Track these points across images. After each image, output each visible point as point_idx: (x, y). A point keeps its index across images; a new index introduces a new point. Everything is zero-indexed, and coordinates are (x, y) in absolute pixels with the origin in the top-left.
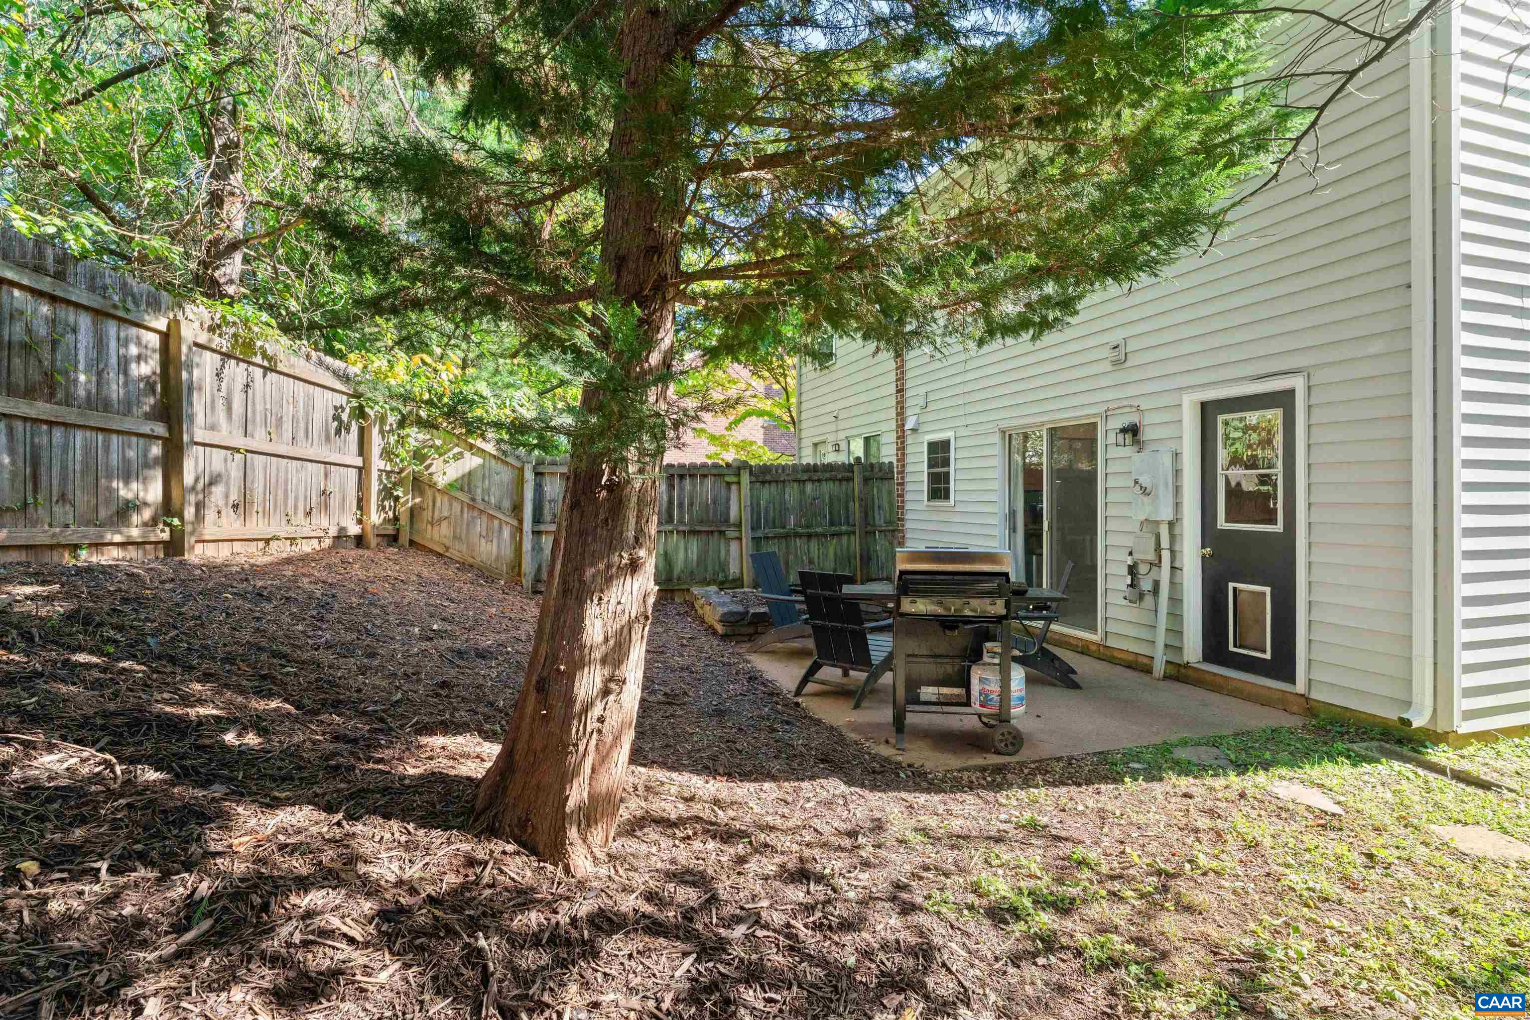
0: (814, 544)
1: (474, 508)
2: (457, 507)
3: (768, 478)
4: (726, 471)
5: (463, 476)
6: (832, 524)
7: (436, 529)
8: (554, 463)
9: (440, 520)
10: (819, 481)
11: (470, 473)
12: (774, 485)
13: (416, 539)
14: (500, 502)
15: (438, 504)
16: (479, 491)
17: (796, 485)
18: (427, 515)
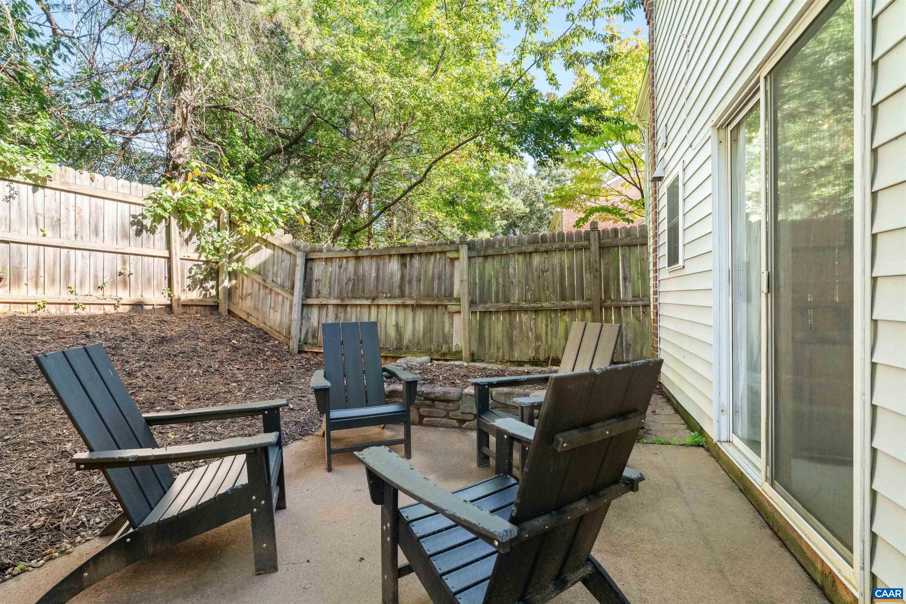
0: (542, 321)
1: (266, 287)
2: (256, 286)
3: (490, 252)
4: (448, 248)
5: (260, 265)
6: (563, 298)
7: (244, 302)
8: (321, 251)
9: (246, 296)
10: (546, 252)
11: (265, 262)
12: (497, 259)
13: (232, 309)
14: (284, 282)
15: (245, 284)
16: (270, 274)
17: (521, 258)
18: (239, 292)
